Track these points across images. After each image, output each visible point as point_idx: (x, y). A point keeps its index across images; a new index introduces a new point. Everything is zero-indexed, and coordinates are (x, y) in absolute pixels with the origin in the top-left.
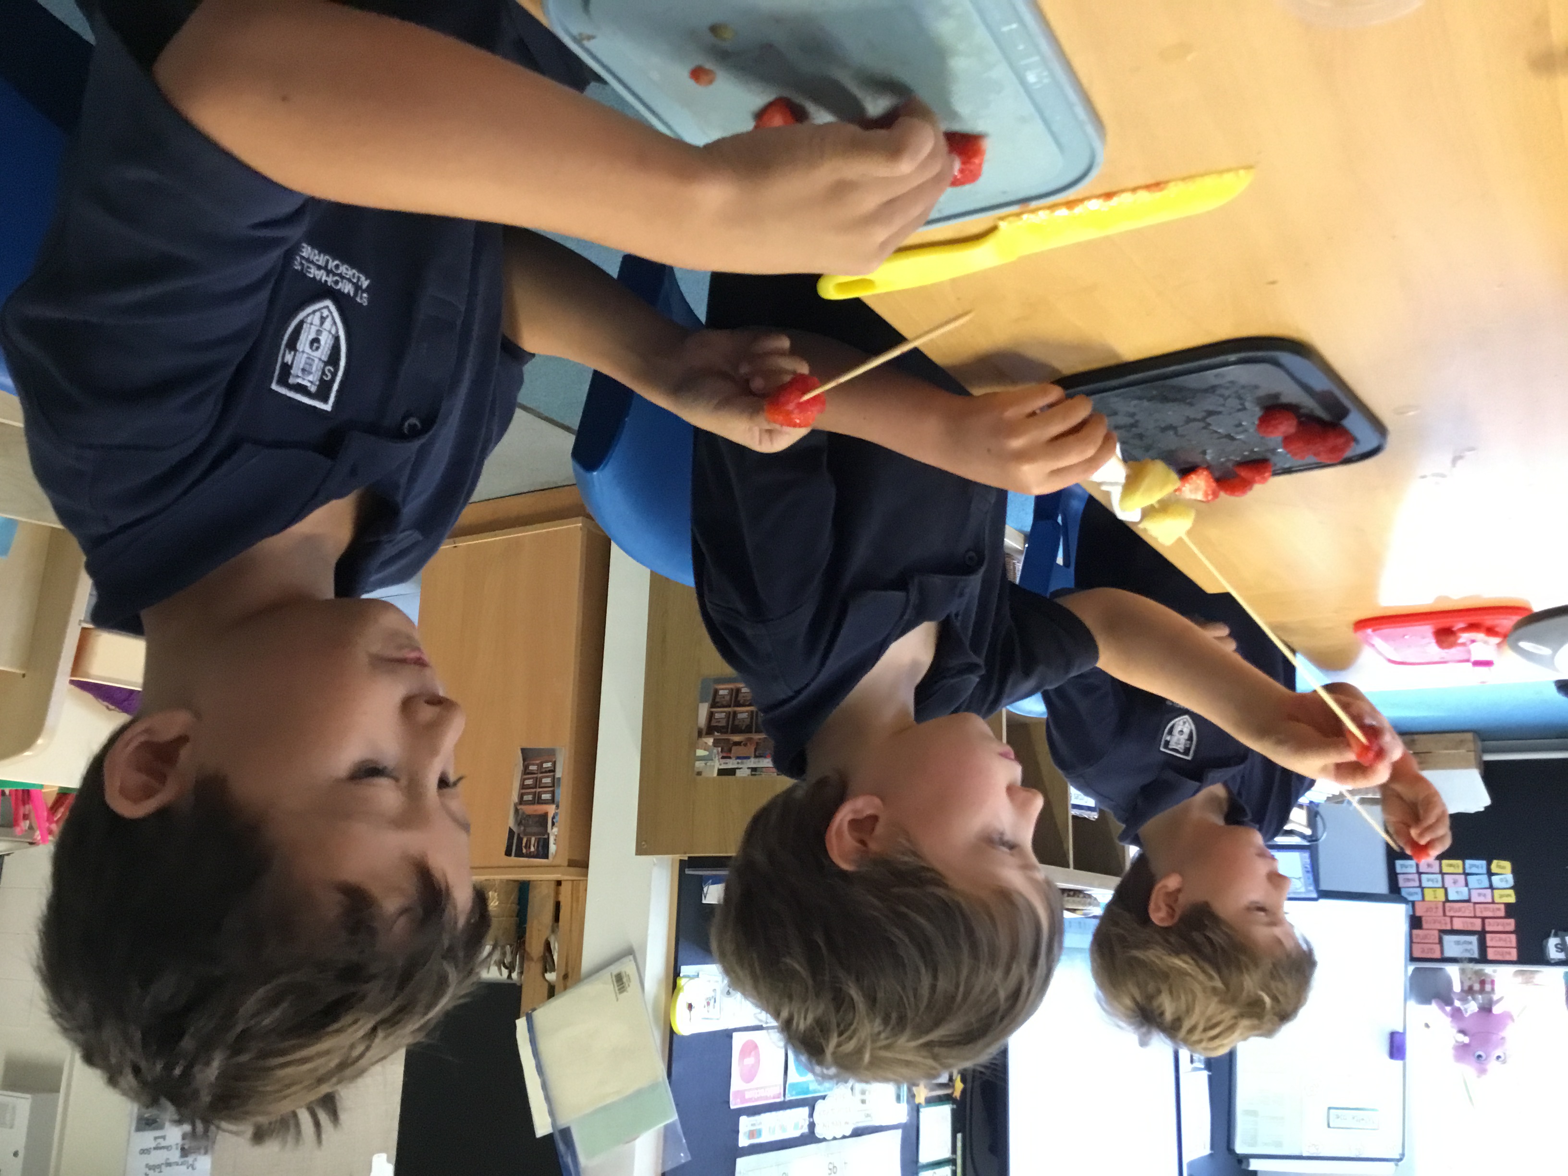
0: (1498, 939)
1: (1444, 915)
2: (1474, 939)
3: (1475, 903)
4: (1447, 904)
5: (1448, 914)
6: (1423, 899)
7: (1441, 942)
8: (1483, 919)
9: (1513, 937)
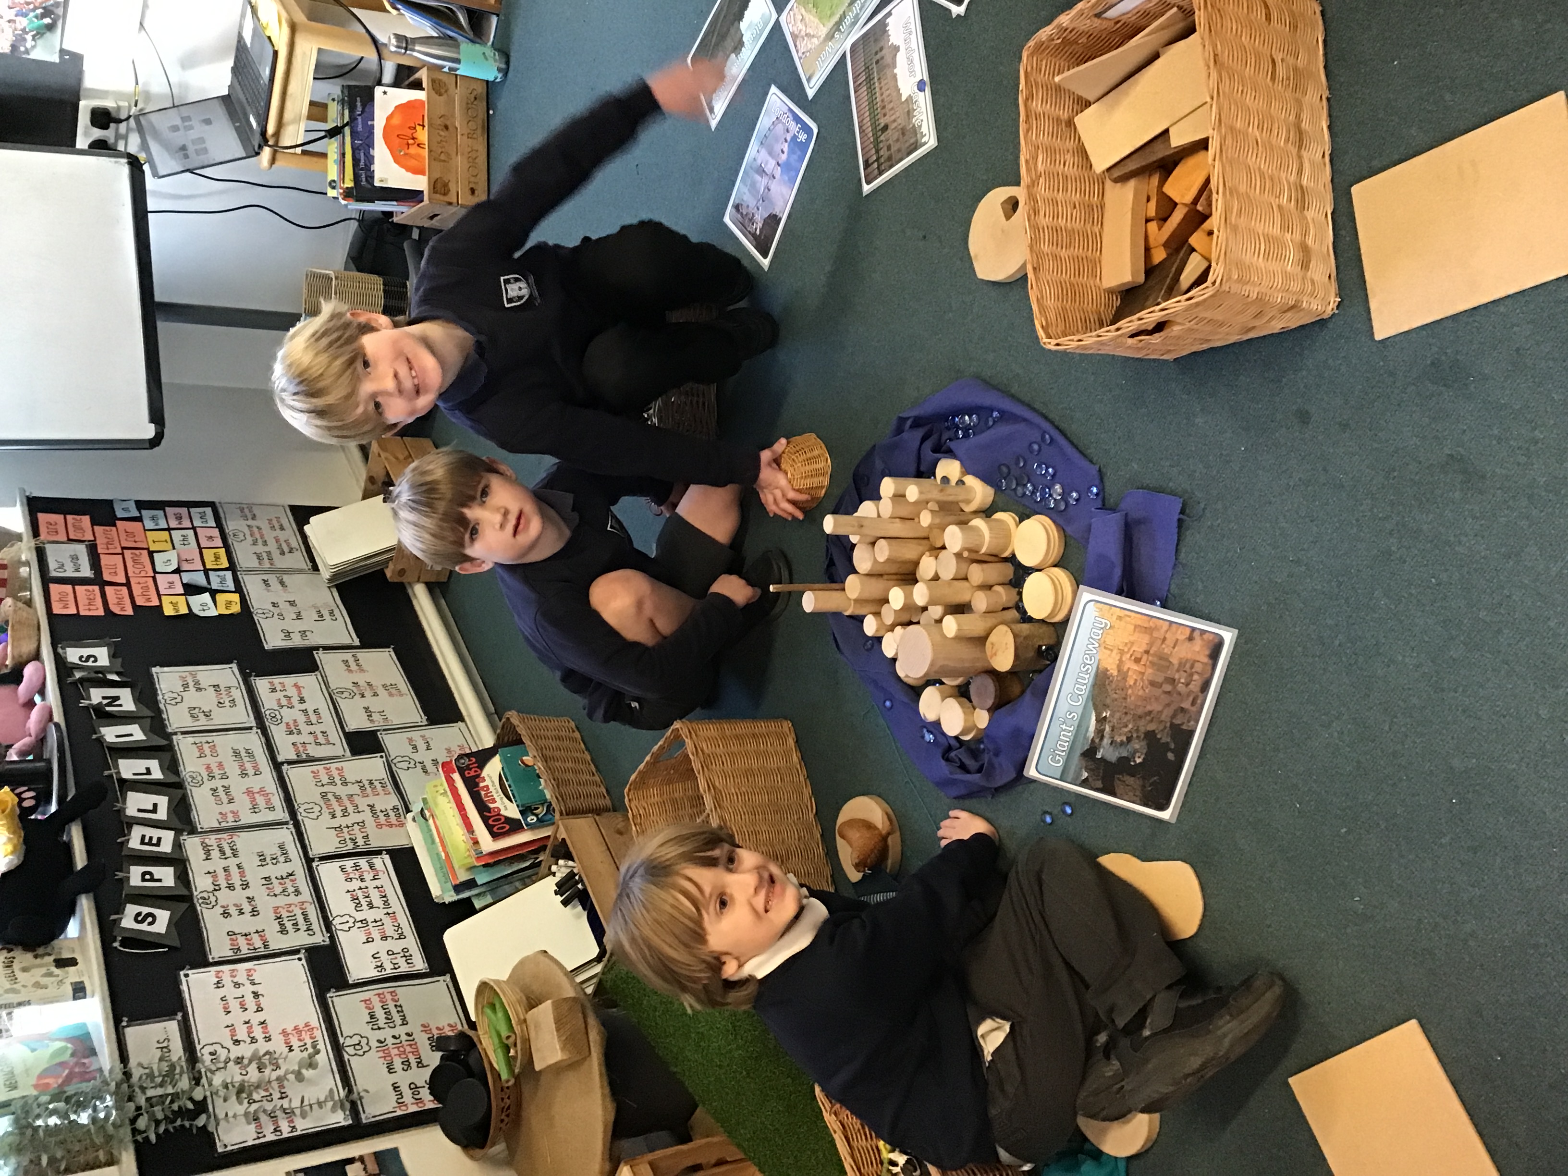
0: (91, 597)
1: (123, 548)
2: (86, 572)
3: (154, 579)
4: (145, 552)
5: (127, 553)
6: (145, 530)
7: (70, 540)
8: (128, 584)
9: (101, 612)
